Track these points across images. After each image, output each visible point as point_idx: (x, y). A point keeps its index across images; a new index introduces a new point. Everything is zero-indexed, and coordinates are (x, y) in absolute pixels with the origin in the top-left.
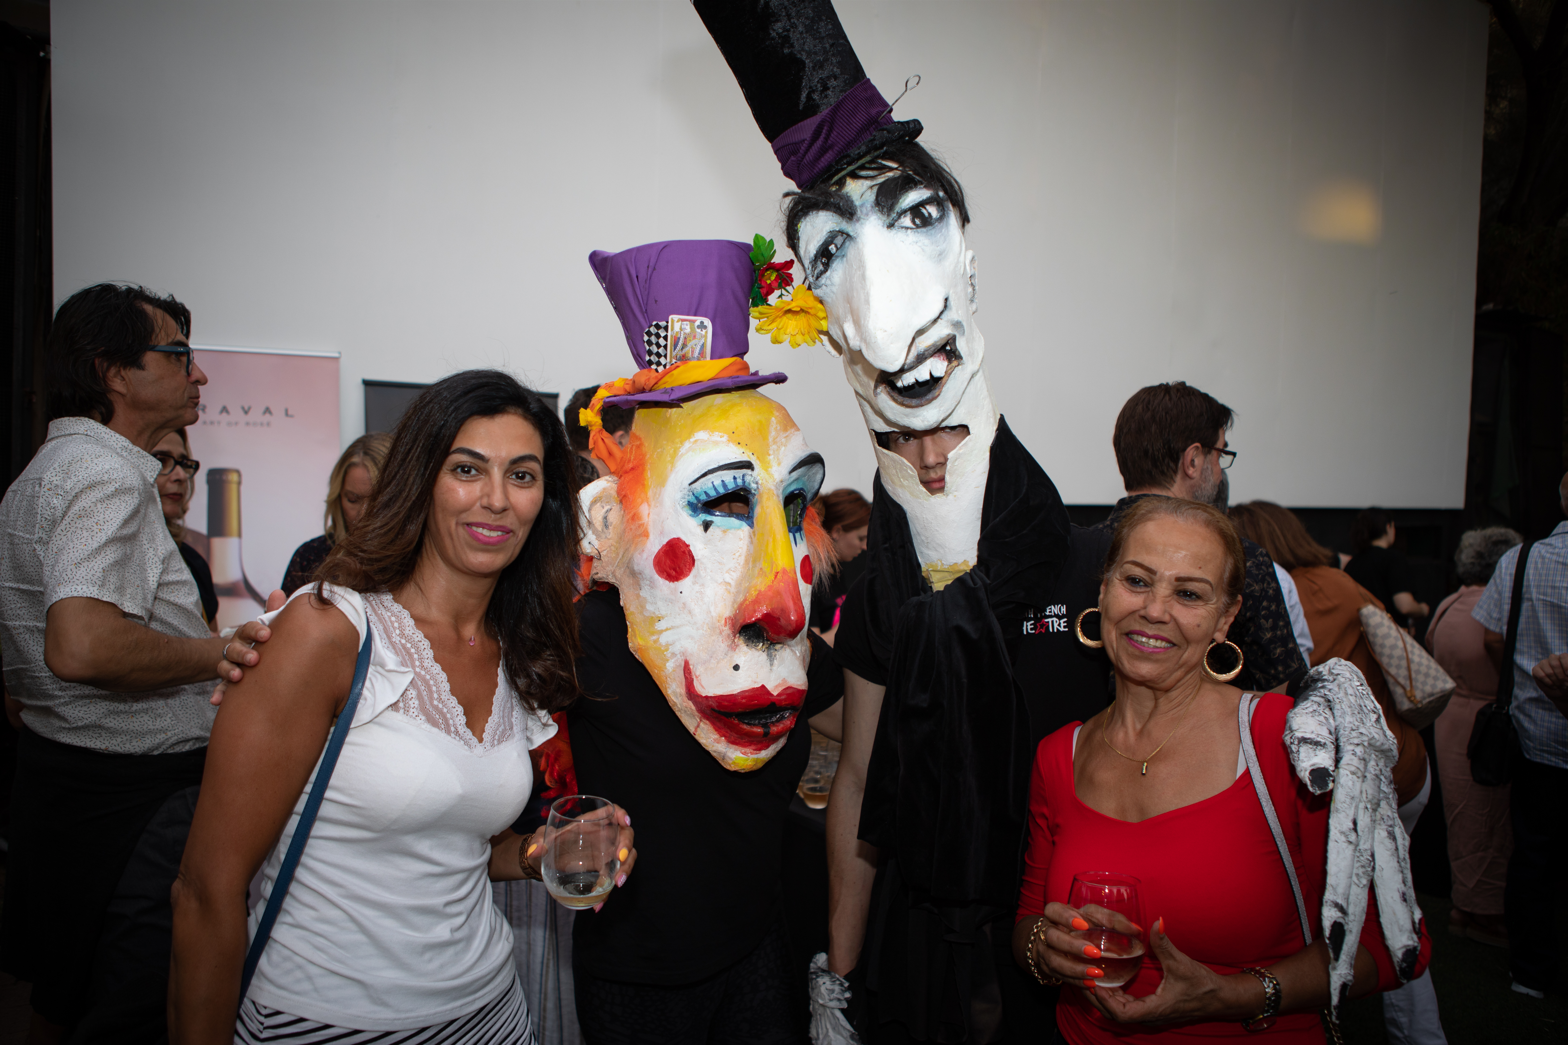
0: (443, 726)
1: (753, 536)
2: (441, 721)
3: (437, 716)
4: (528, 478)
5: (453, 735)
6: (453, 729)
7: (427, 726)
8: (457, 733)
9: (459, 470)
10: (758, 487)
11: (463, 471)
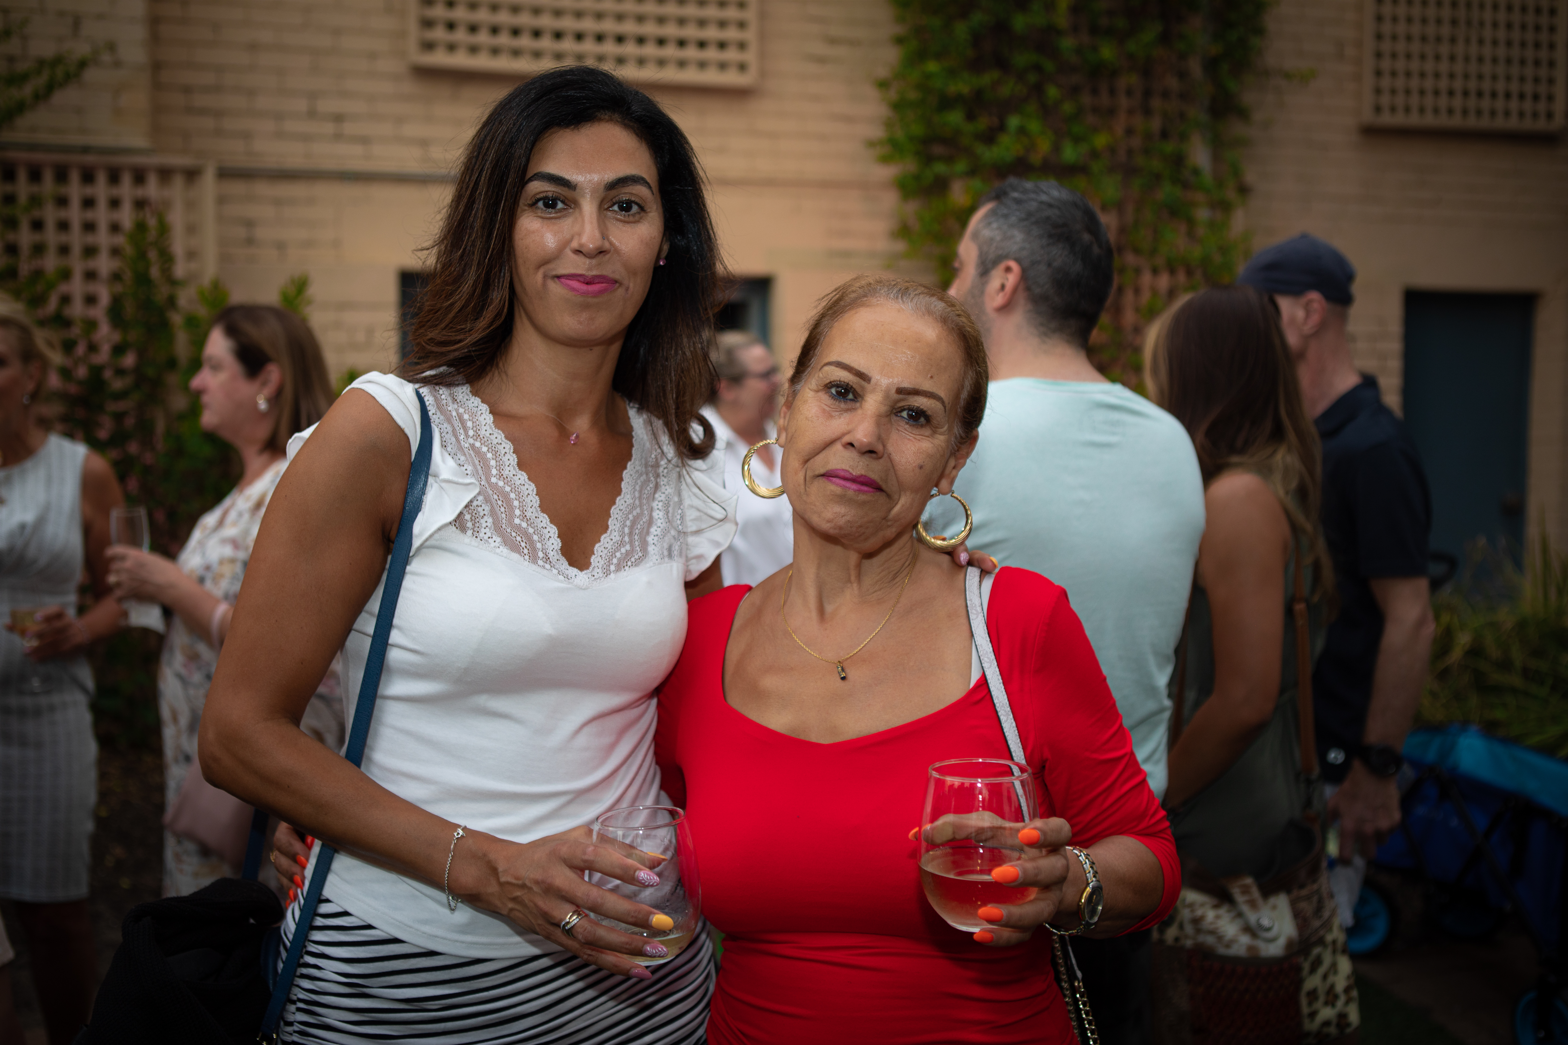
0: (526, 551)
2: (523, 544)
3: (519, 539)
4: (635, 208)
5: (540, 562)
6: (541, 554)
7: (504, 550)
8: (547, 559)
9: (540, 204)
11: (547, 205)
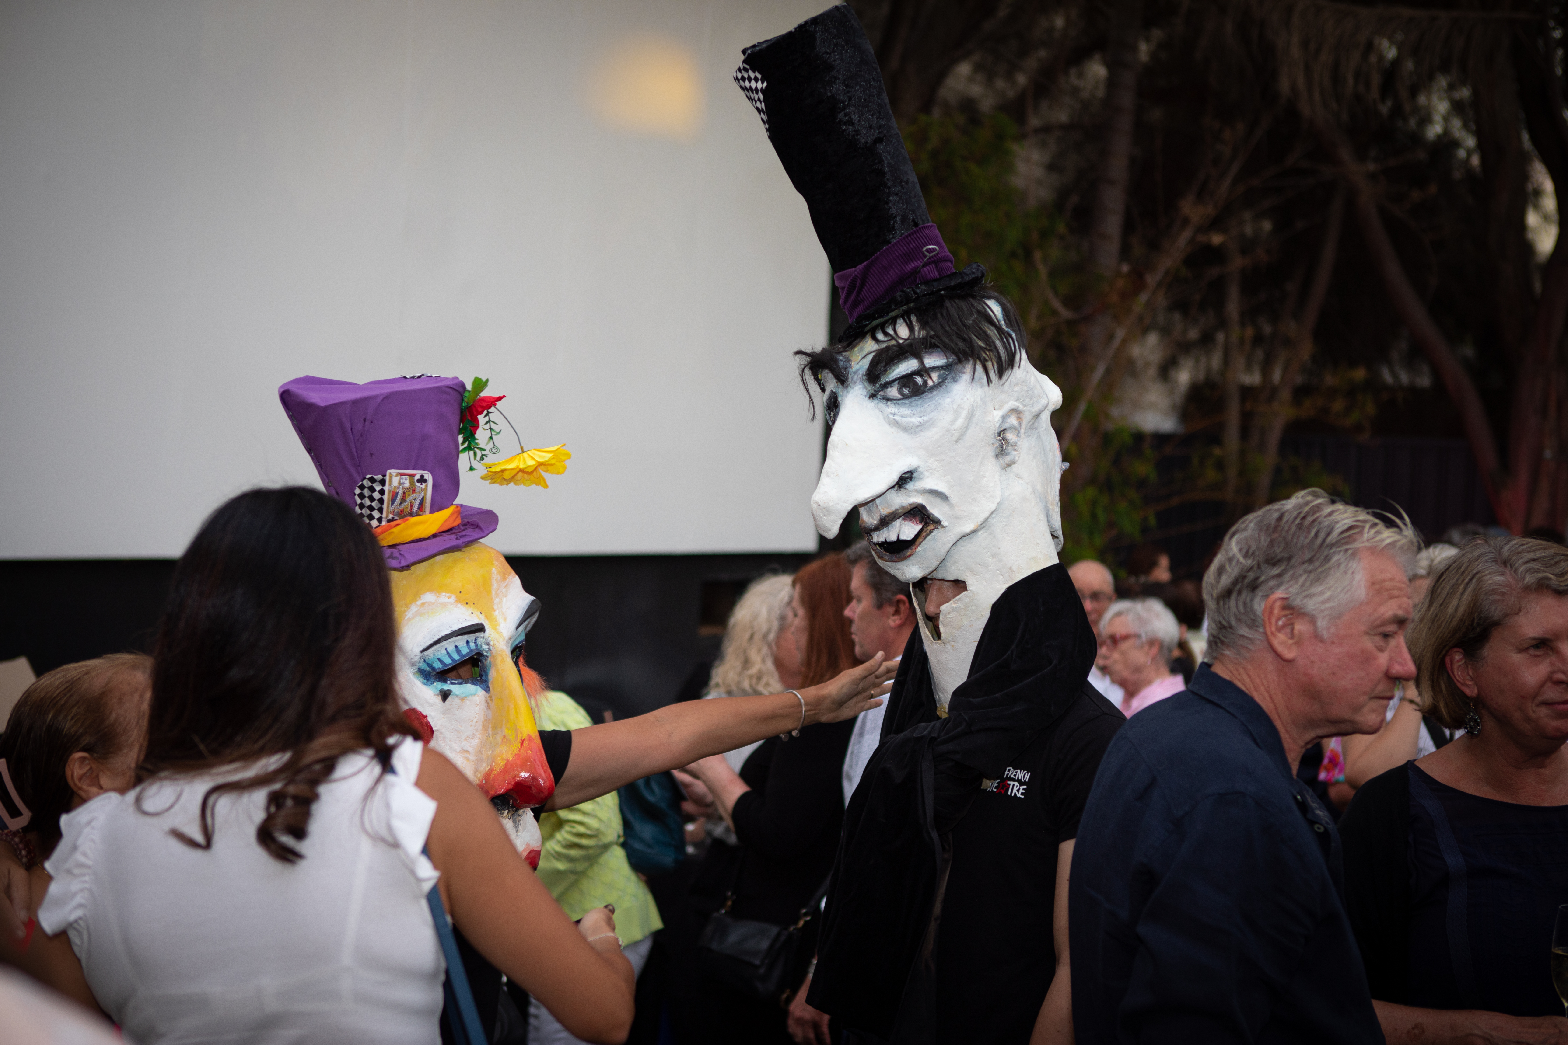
1: (490, 702)
10: (490, 649)
